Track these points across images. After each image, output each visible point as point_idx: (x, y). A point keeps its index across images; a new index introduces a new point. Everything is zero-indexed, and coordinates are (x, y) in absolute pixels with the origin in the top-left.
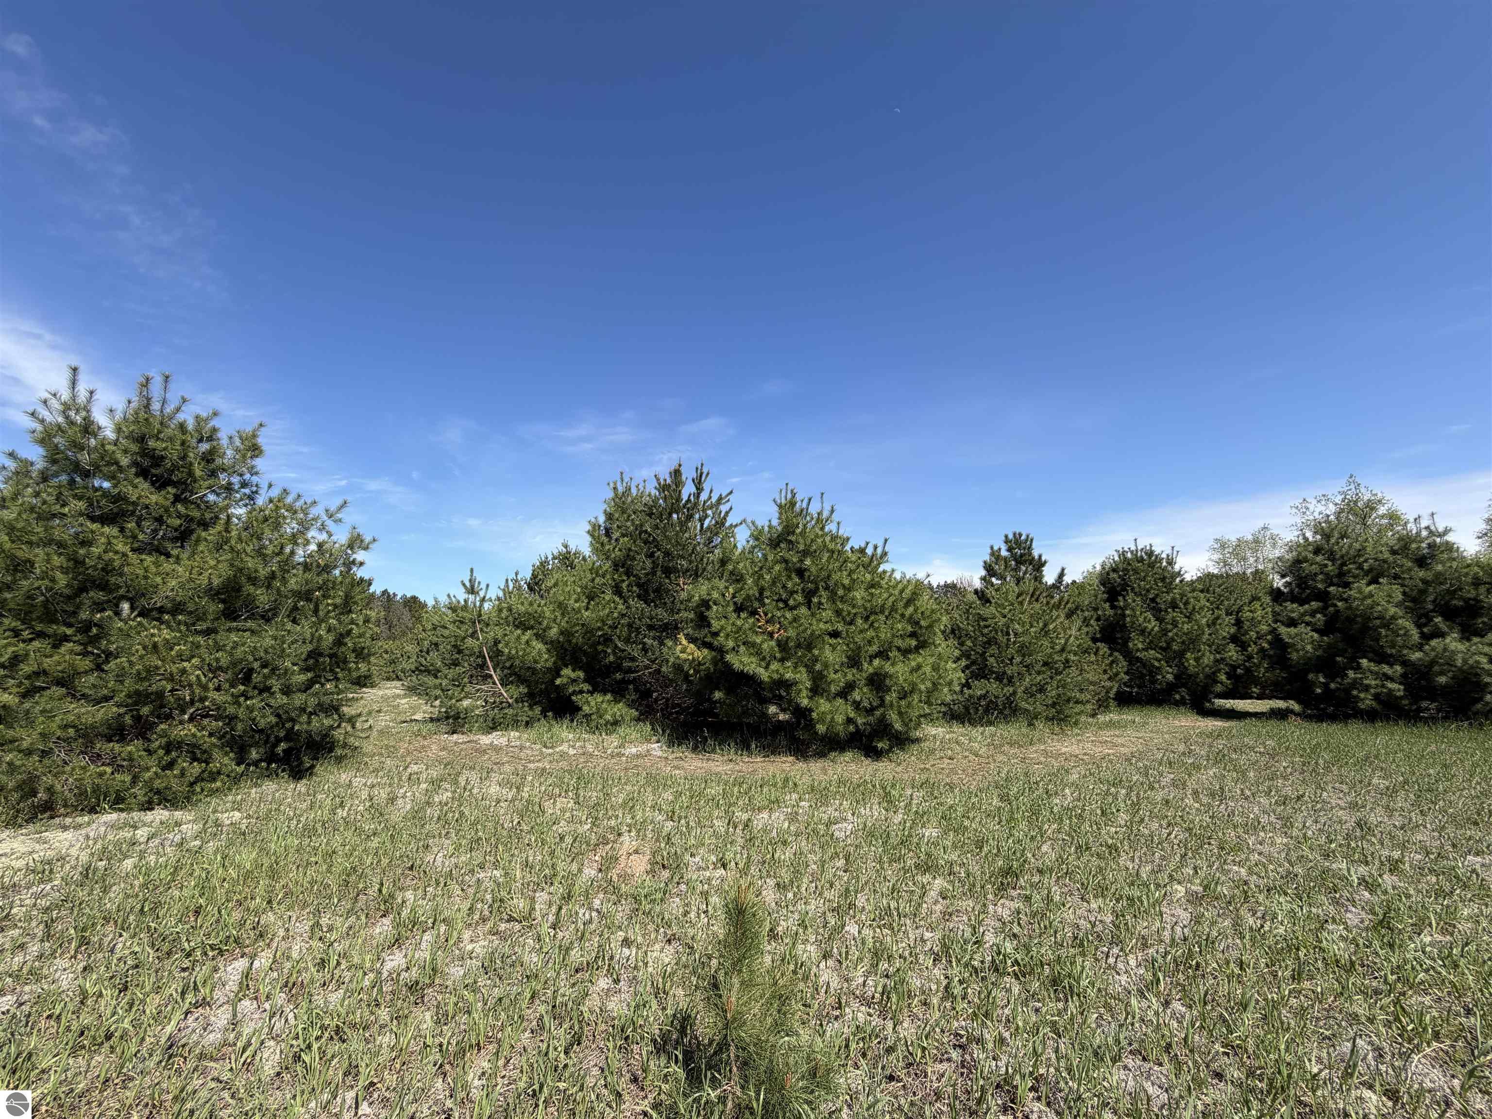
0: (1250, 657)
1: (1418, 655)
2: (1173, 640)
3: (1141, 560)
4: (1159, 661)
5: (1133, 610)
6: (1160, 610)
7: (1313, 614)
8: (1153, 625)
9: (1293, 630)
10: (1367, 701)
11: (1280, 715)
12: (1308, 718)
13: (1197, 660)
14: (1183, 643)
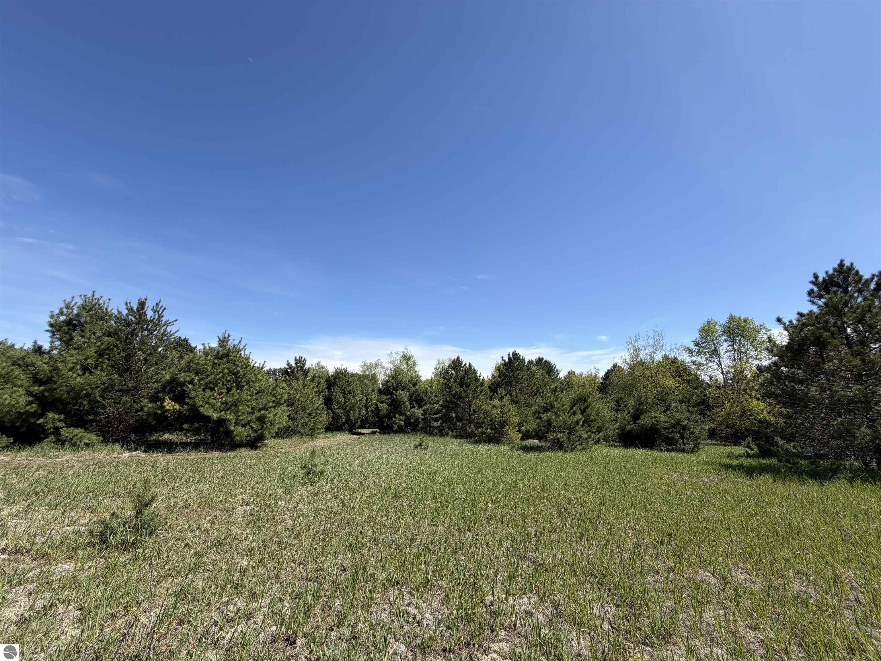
0: (368, 413)
1: (409, 413)
2: (348, 406)
3: (342, 373)
4: (342, 413)
5: (336, 393)
6: (345, 394)
7: (388, 399)
8: (342, 400)
9: (382, 405)
10: (396, 427)
11: (374, 433)
12: (381, 433)
13: (354, 413)
14: (350, 407)
